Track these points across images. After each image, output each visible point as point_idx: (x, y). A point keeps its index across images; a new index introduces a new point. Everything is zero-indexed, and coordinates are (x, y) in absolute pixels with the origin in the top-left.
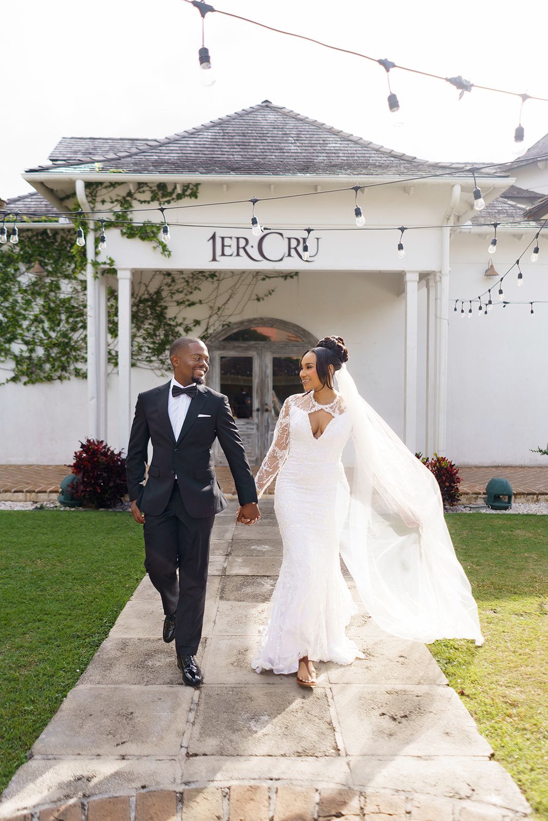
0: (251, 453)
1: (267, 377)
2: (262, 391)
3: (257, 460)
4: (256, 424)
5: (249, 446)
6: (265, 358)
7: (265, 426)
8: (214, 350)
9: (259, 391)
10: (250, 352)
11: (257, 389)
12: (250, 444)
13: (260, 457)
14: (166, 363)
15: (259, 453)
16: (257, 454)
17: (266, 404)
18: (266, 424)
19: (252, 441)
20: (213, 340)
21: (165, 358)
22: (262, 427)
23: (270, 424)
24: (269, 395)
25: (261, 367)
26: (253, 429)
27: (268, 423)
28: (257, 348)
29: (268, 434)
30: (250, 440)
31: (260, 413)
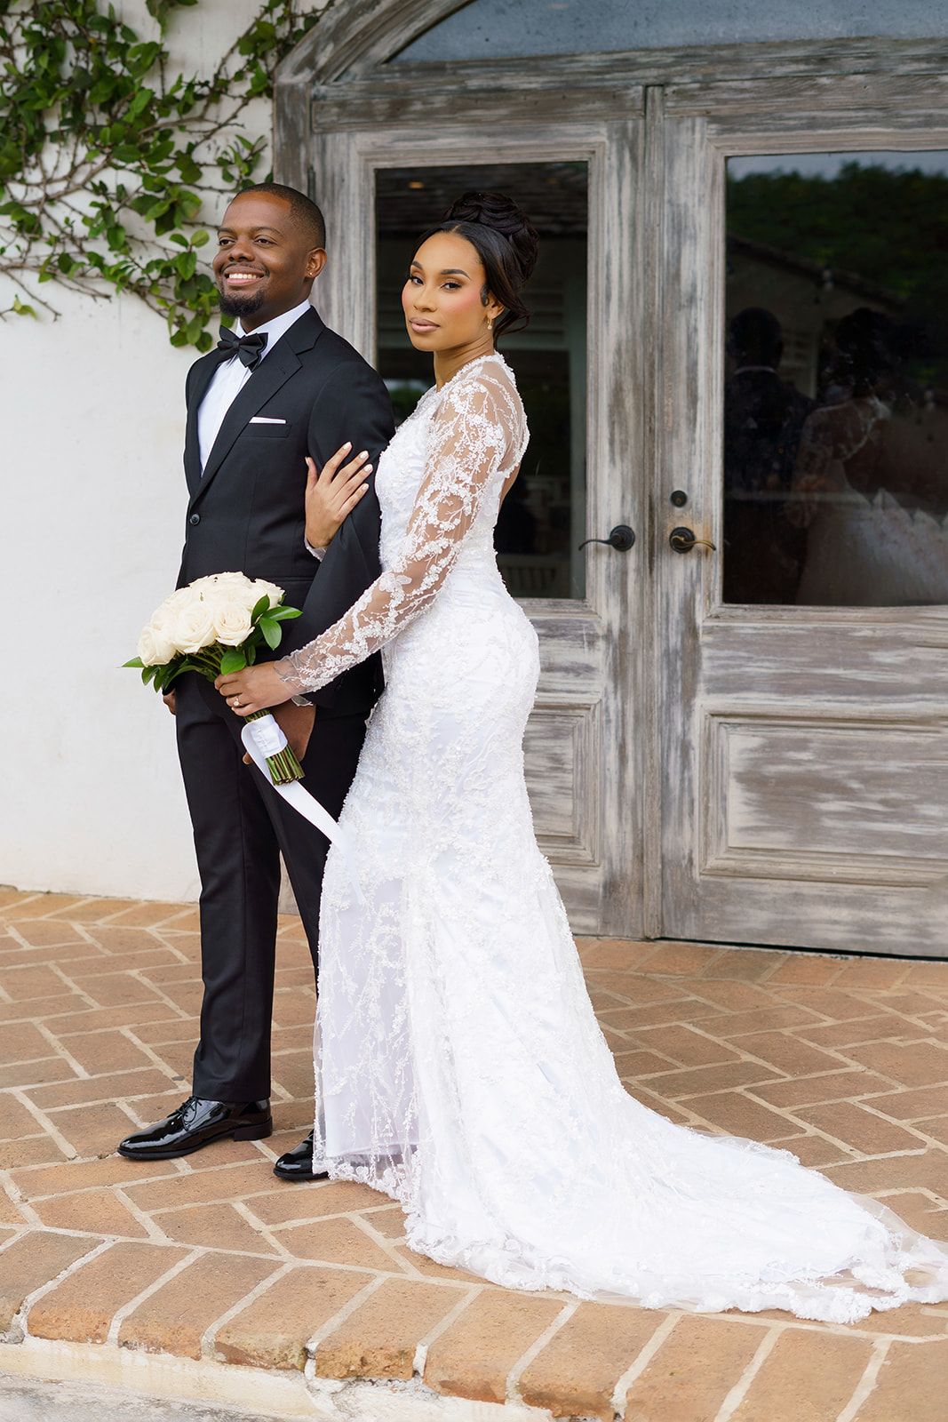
0: (572, 840)
1: (678, 298)
2: (647, 406)
3: (611, 886)
4: (608, 637)
5: (561, 790)
6: (670, 162)
7: (667, 653)
8: (326, 130)
9: (629, 401)
10: (570, 128)
11: (617, 391)
12: (569, 779)
13: (629, 868)
14: (49, 229)
15: (629, 841)
16: (615, 852)
17: (679, 499)
18: (675, 641)
19: (581, 757)
20: (322, 60)
21: (37, 194)
22: (648, 663)
23: (704, 638)
24: (700, 433)
25: (639, 231)
26: (586, 670)
27: (691, 630)
28: (613, 97)
29: (688, 712)
30: (567, 749)
31: (633, 557)
